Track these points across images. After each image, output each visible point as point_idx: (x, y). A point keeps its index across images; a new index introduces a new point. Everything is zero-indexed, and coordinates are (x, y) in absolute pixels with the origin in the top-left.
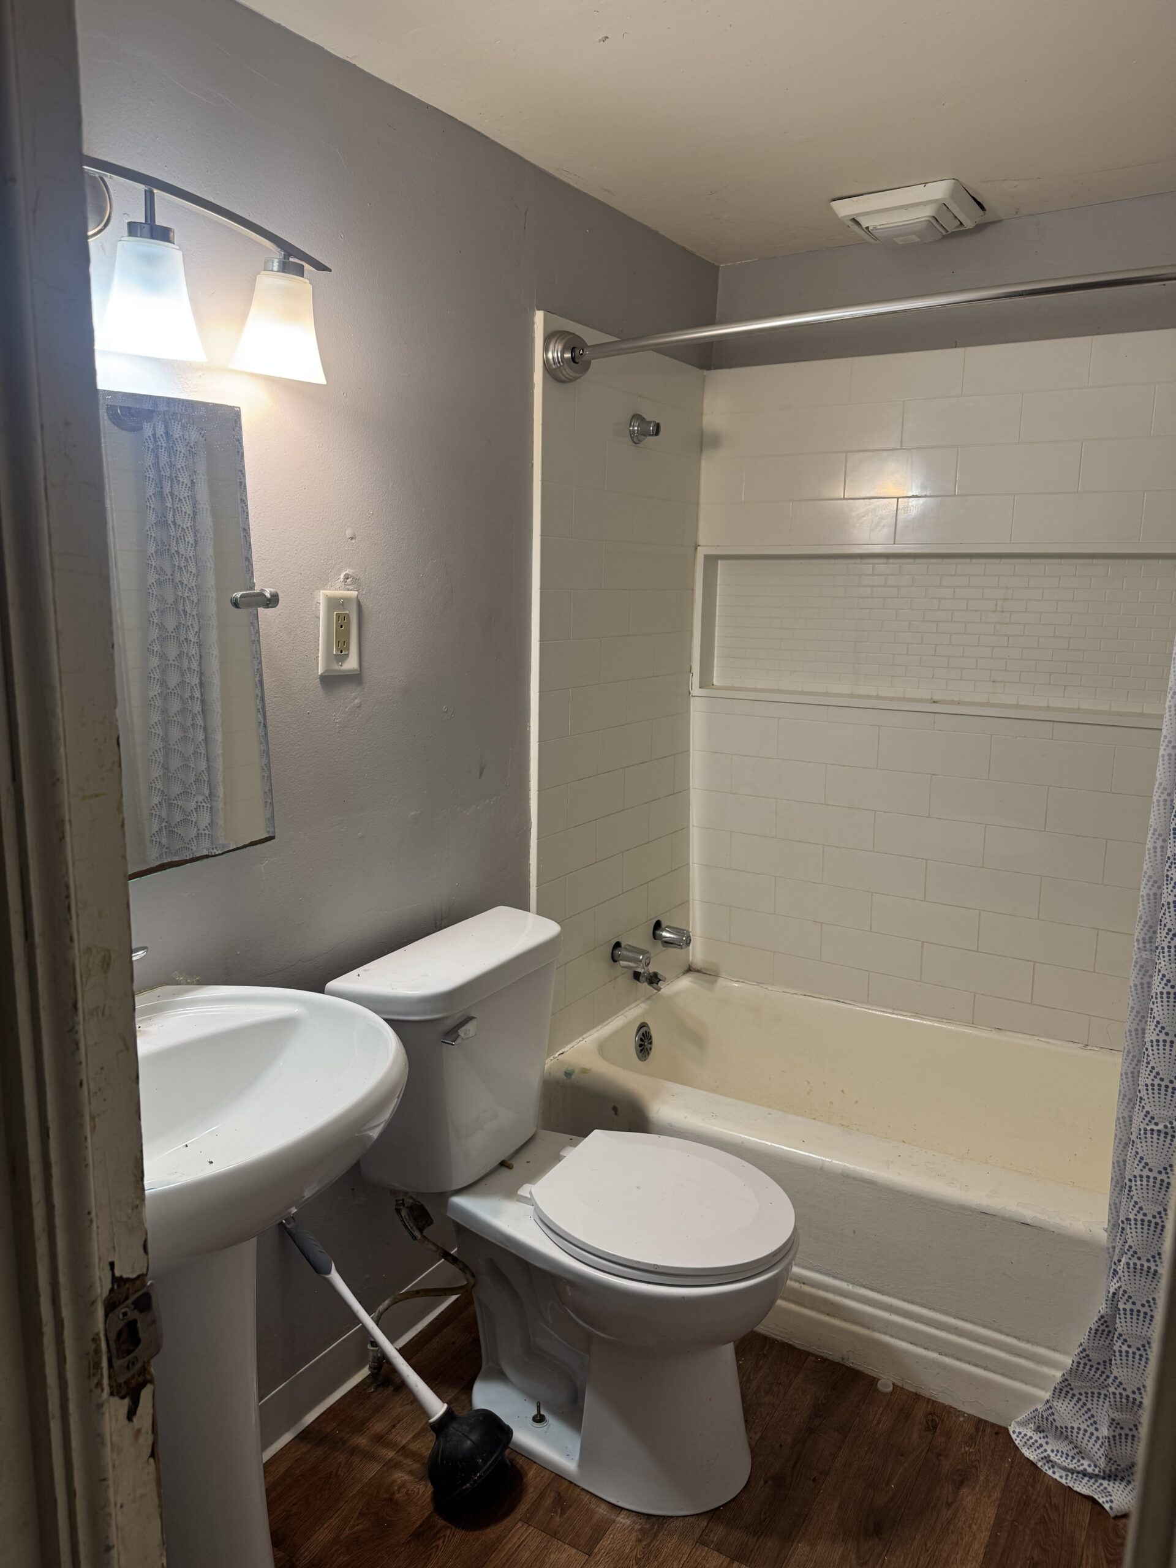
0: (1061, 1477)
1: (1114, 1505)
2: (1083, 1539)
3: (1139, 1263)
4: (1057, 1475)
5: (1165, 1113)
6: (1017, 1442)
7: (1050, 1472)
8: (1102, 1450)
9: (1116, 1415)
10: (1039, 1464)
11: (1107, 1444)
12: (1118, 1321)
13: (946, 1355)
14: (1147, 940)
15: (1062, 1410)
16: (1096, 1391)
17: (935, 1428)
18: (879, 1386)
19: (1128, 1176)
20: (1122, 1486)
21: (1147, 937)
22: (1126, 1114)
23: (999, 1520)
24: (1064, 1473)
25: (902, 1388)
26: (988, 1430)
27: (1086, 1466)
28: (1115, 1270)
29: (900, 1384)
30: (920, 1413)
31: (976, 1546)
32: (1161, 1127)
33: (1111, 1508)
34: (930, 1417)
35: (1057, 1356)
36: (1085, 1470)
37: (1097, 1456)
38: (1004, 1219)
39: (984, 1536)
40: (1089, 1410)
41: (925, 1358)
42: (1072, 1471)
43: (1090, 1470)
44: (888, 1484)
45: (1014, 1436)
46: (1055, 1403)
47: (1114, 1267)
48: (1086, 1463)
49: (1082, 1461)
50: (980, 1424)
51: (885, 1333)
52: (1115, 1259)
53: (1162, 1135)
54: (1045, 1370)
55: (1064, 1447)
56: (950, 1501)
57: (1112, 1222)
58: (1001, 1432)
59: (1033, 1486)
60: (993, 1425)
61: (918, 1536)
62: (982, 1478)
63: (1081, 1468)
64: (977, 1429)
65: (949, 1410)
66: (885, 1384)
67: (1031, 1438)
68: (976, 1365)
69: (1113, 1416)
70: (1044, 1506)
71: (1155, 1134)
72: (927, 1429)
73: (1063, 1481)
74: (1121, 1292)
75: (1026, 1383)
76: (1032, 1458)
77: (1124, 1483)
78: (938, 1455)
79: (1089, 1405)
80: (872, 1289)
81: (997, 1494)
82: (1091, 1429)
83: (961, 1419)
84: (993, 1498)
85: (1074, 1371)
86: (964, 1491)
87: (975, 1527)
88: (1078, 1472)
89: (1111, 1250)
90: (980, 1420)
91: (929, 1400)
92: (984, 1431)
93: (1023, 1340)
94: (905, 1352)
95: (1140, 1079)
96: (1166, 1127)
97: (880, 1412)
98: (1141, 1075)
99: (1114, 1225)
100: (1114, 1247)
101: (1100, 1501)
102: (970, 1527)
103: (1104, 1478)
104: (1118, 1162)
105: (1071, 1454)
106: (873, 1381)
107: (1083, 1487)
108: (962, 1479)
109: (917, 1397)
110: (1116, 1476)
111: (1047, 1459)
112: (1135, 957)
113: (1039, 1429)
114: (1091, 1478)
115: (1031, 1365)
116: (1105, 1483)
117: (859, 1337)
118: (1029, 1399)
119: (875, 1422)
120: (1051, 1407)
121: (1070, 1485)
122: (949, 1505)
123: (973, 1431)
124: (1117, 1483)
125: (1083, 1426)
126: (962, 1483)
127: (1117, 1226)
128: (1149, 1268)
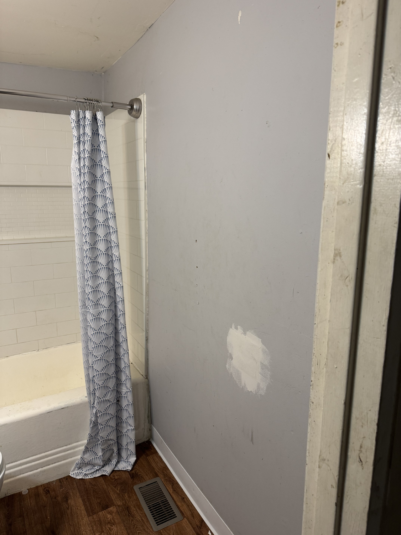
0: (91, 476)
1: (108, 473)
2: (106, 487)
3: (100, 400)
6: (74, 477)
7: (87, 478)
8: (100, 460)
9: (103, 447)
10: (84, 478)
11: (102, 457)
12: (98, 420)
13: (44, 467)
15: (87, 457)
16: (95, 445)
17: (49, 491)
18: (23, 493)
19: (91, 376)
20: (108, 466)
21: (83, 304)
22: (86, 360)
23: (83, 500)
25: (31, 489)
27: (97, 468)
28: (93, 407)
29: (29, 488)
30: (41, 491)
34: (45, 490)
35: (79, 443)
37: (100, 463)
38: (55, 411)
39: (83, 508)
40: (94, 451)
41: (37, 473)
42: (93, 473)
44: (47, 518)
45: (72, 476)
46: (84, 457)
47: (92, 406)
49: (95, 468)
50: (60, 480)
51: (21, 474)
52: (92, 403)
54: (77, 449)
55: (89, 467)
56: (67, 507)
57: (88, 393)
58: (69, 478)
59: (86, 485)
60: (64, 478)
62: (71, 494)
64: (61, 482)
65: (49, 483)
66: (25, 491)
67: (77, 472)
68: (55, 463)
70: (92, 487)
72: (47, 494)
74: (98, 411)
75: (71, 458)
76: (81, 478)
78: (55, 498)
80: (12, 463)
81: (78, 494)
82: (96, 456)
83: (54, 483)
84: (78, 496)
85: (88, 443)
86: (69, 501)
87: (79, 508)
88: (95, 472)
89: (90, 402)
91: (41, 485)
92: (63, 481)
93: (68, 445)
94: (29, 476)
97: (29, 501)
100: (90, 400)
101: (105, 474)
103: (102, 468)
104: (87, 375)
105: (91, 468)
106: (20, 494)
107: (98, 475)
108: (66, 499)
109: (37, 487)
110: (105, 465)
111: (85, 475)
113: (79, 468)
114: (98, 470)
115: (72, 451)
117: (13, 481)
118: (71, 463)
119: (30, 505)
120: (83, 459)
121: (95, 476)
123: (60, 484)
125: (93, 458)
127: (92, 393)
128: (103, 400)
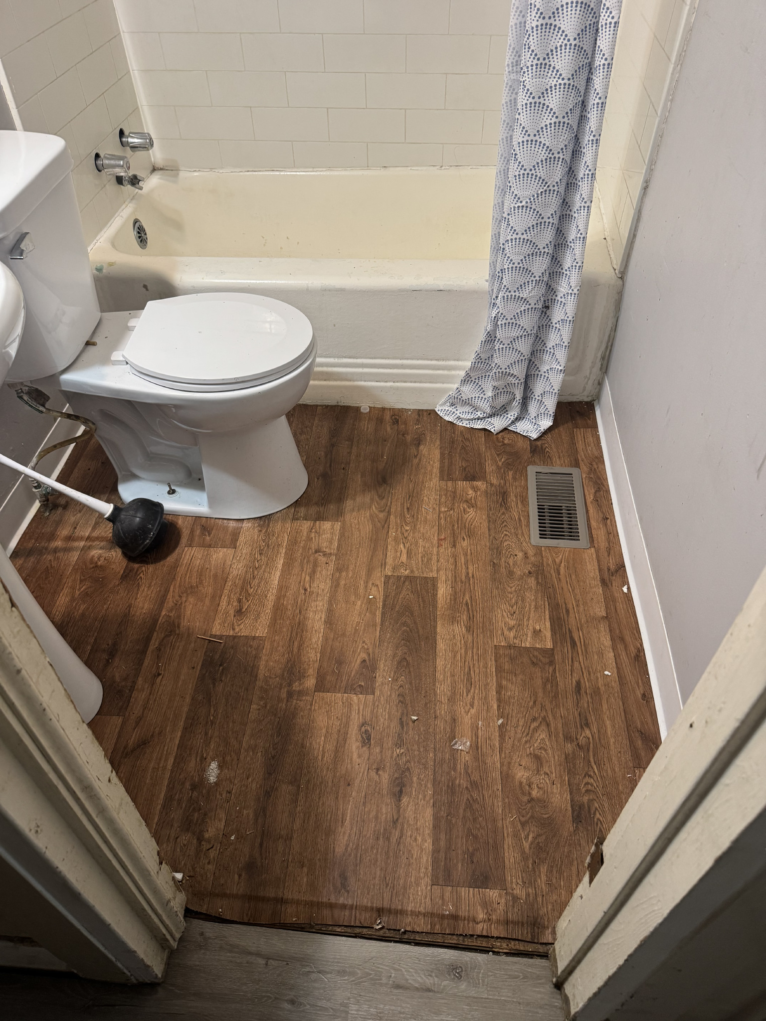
0: (467, 424)
1: (495, 429)
2: (484, 450)
3: (509, 294)
4: (465, 424)
5: (527, 193)
6: (441, 415)
7: (461, 424)
8: (488, 404)
9: (495, 384)
10: (455, 422)
11: (491, 400)
12: (497, 332)
13: (397, 382)
14: (515, 64)
15: (466, 391)
16: (484, 375)
17: (397, 422)
18: (362, 410)
19: (502, 241)
20: (498, 418)
21: (514, 61)
22: (500, 201)
23: (442, 454)
24: (468, 422)
25: (374, 408)
26: (425, 413)
27: (479, 415)
28: (494, 303)
29: (373, 406)
30: (387, 417)
31: (435, 470)
32: (524, 203)
33: (494, 430)
34: (393, 417)
35: (460, 363)
36: (479, 416)
37: (485, 408)
38: (427, 291)
39: (437, 465)
40: (480, 386)
41: (386, 387)
42: (472, 420)
43: (481, 416)
44: (382, 457)
45: (439, 413)
46: (462, 389)
47: (493, 301)
48: (479, 413)
49: (477, 413)
50: (420, 412)
51: (361, 381)
52: (494, 297)
53: (524, 208)
54: (453, 372)
55: (467, 409)
56: (416, 454)
57: (491, 274)
58: (432, 413)
59: (454, 433)
60: (427, 410)
61: (406, 476)
62: (428, 438)
63: (477, 416)
64: (419, 415)
65: (402, 411)
66: (365, 409)
67: (448, 410)
68: (415, 382)
69: (494, 385)
70: (462, 441)
71: (520, 208)
72: (394, 423)
73: (468, 426)
74: (500, 314)
75: (443, 383)
76: (450, 420)
77: (499, 417)
78: (403, 435)
79: (480, 384)
80: (350, 358)
81: (438, 442)
82: (482, 395)
83: (410, 413)
84: (436, 446)
85: (473, 368)
86: (421, 447)
87: (431, 462)
88: (475, 419)
89: (491, 292)
90: (419, 410)
91: (390, 409)
92: (423, 415)
93: (441, 360)
94: (374, 387)
95: (509, 173)
96: (527, 202)
97: (366, 424)
98: (510, 170)
99: (493, 276)
100: (493, 290)
101: (489, 429)
102: (429, 463)
103: (488, 418)
104: (495, 234)
105: (470, 411)
106: (357, 409)
107: (479, 425)
108: (418, 442)
109: (384, 409)
110: (494, 414)
111: (459, 418)
112: (506, 80)
113: (452, 405)
114: (482, 420)
115: (446, 372)
116: (489, 420)
117: (346, 387)
118: (443, 391)
119: (366, 430)
120: (459, 391)
121: (472, 426)
122: (416, 457)
123: (417, 417)
124: (496, 418)
125: (477, 396)
126: (419, 444)
127: (497, 276)
128: (515, 296)
